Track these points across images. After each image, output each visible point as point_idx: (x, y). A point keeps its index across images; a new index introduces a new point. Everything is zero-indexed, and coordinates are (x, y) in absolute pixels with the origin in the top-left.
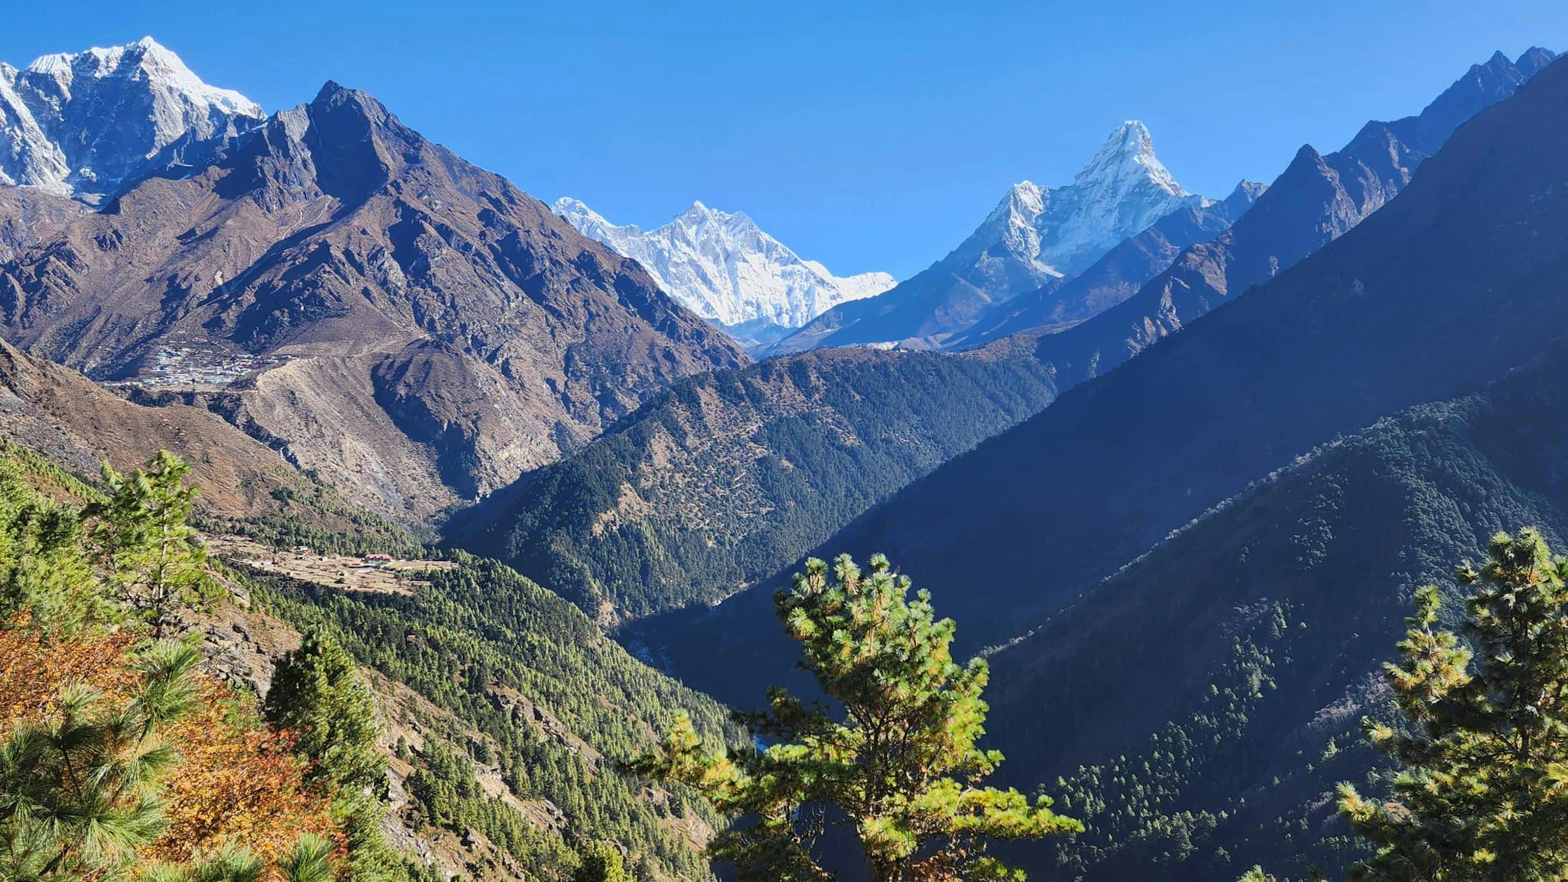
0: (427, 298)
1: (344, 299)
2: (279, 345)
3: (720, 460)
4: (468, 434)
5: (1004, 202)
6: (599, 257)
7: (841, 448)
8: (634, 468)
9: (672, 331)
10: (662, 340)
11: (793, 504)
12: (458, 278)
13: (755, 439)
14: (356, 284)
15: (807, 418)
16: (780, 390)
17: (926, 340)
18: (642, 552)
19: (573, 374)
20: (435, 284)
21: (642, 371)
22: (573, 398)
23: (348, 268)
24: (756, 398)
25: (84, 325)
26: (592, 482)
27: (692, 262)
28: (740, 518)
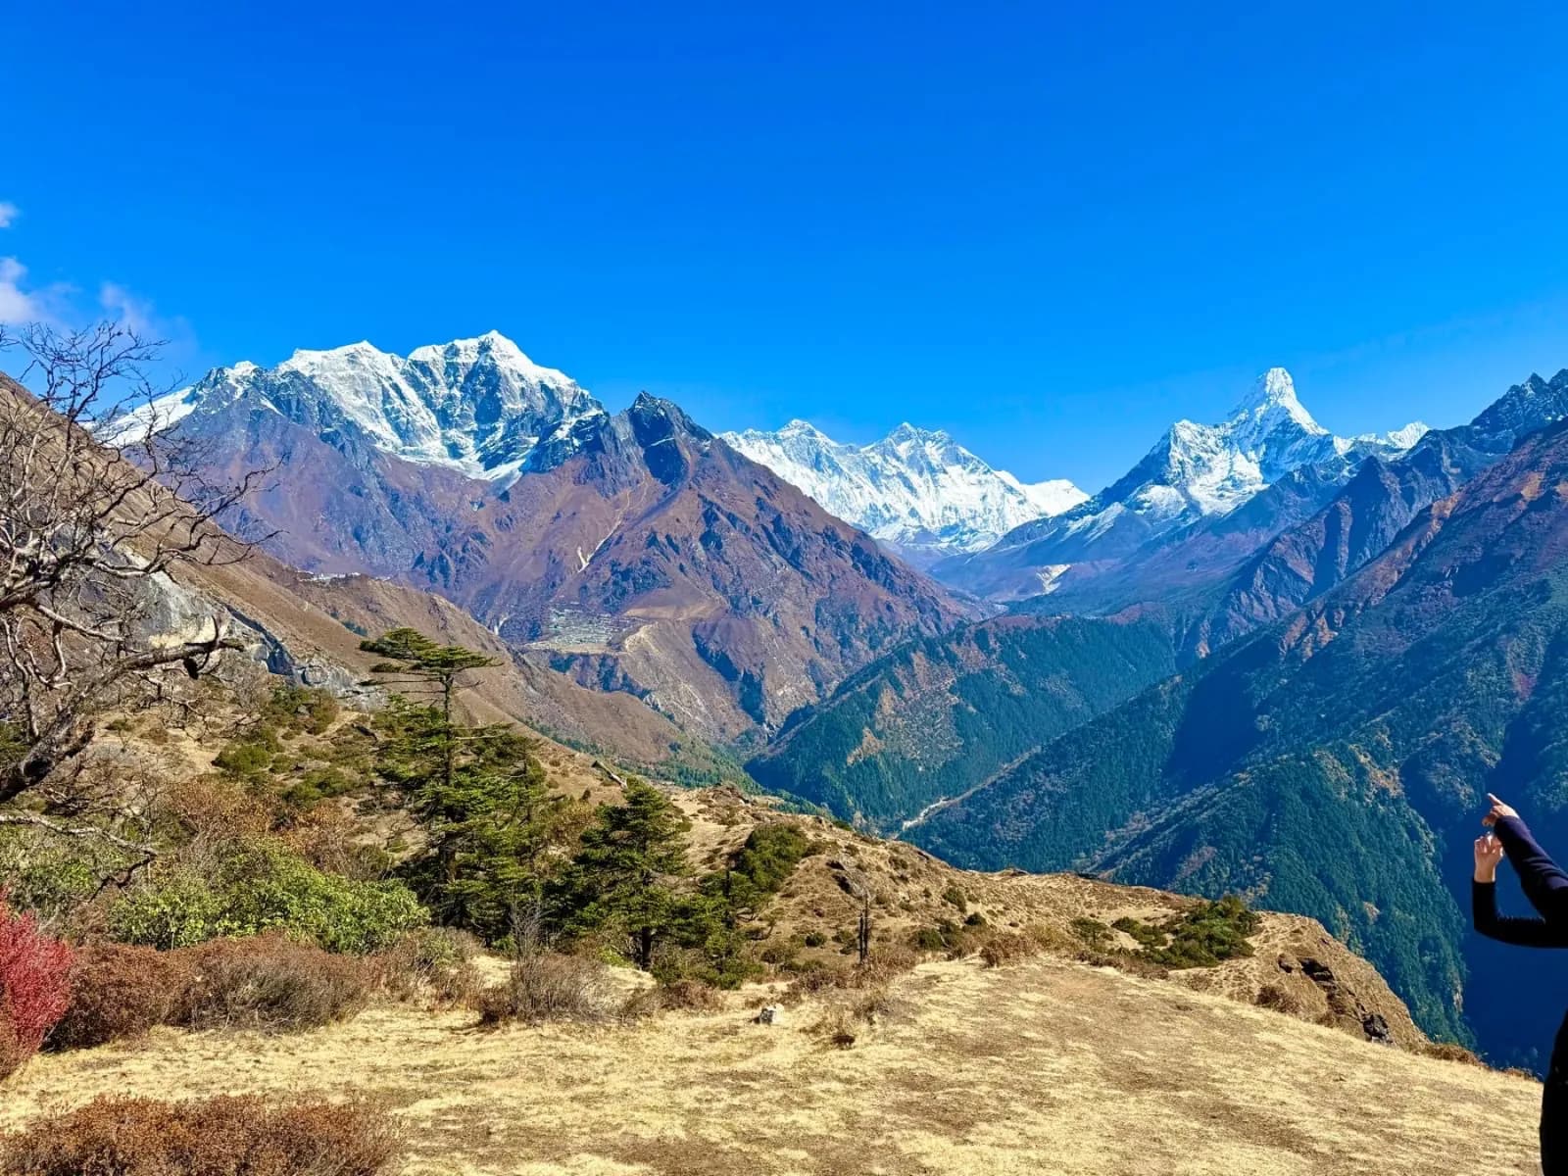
0: (720, 568)
1: (668, 575)
2: (629, 608)
3: (927, 707)
4: (756, 679)
5: (1166, 437)
6: (838, 531)
7: (1010, 696)
8: (871, 716)
9: (890, 586)
10: (885, 596)
11: (975, 739)
12: (741, 553)
13: (952, 691)
14: (676, 561)
15: (988, 673)
16: (969, 652)
17: (1093, 565)
18: (878, 777)
19: (822, 623)
20: (727, 559)
21: (870, 621)
22: (822, 641)
23: (670, 550)
24: (952, 658)
25: (496, 586)
26: (846, 728)
27: (900, 475)
28: (940, 750)
